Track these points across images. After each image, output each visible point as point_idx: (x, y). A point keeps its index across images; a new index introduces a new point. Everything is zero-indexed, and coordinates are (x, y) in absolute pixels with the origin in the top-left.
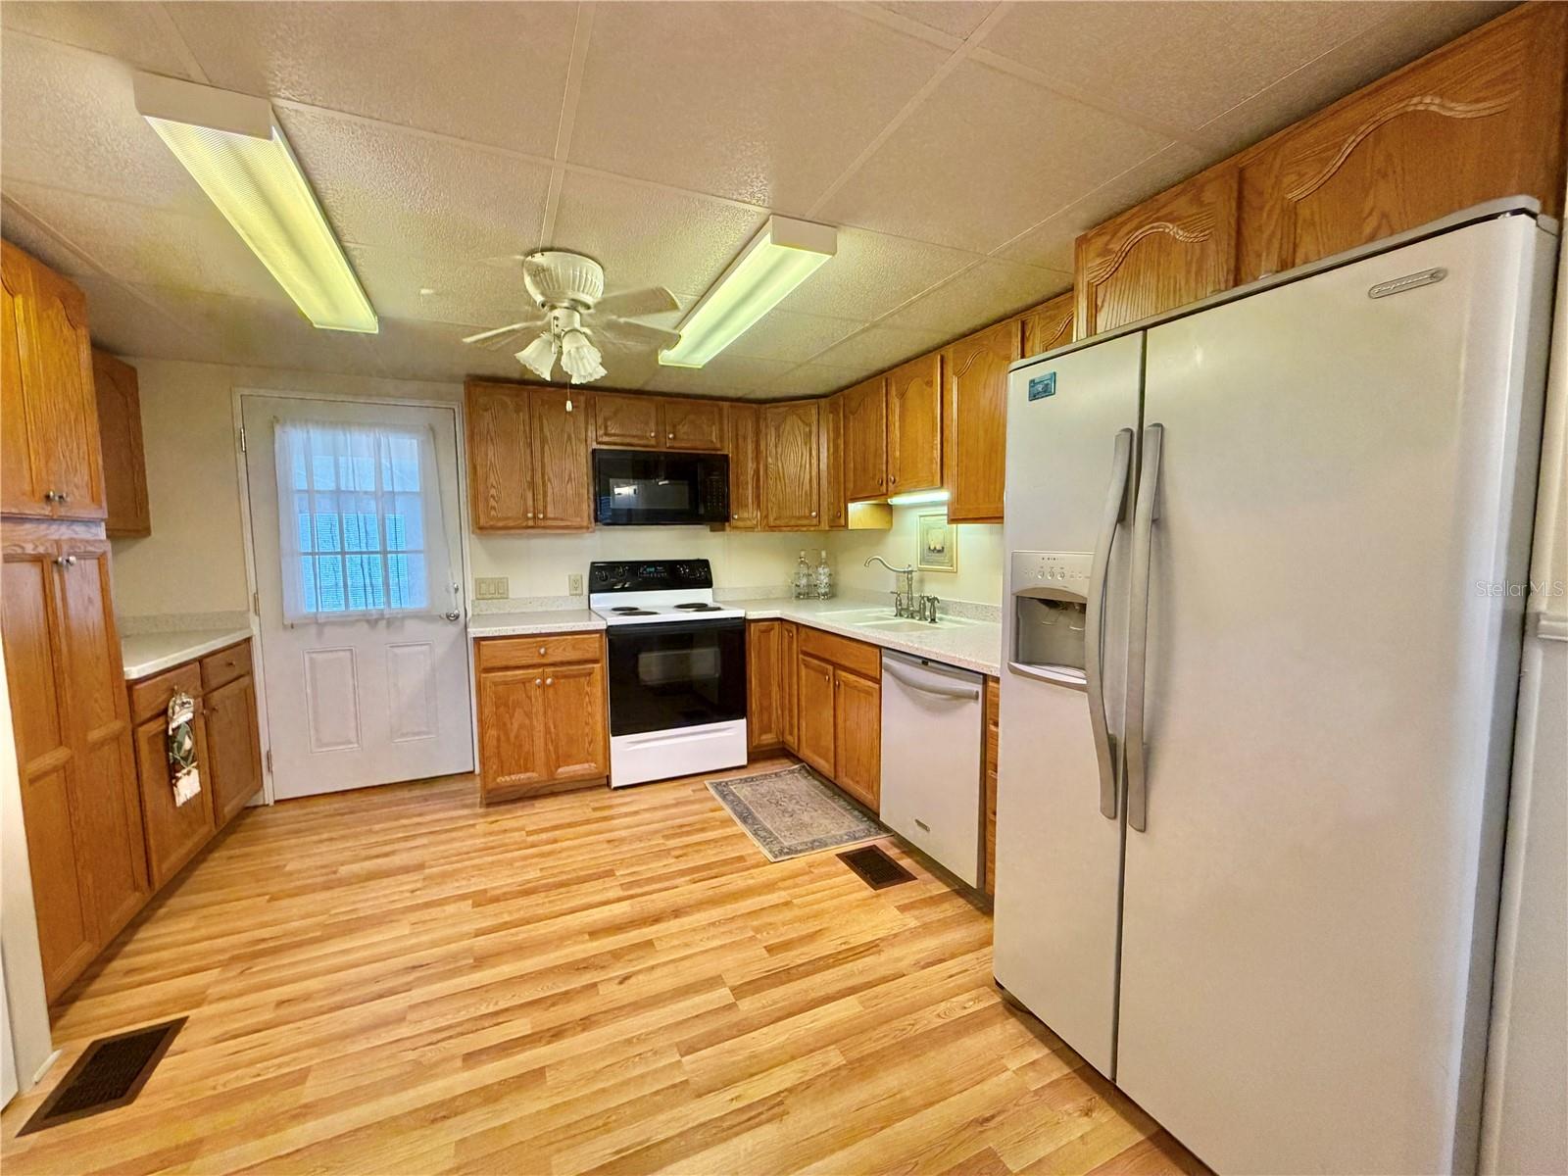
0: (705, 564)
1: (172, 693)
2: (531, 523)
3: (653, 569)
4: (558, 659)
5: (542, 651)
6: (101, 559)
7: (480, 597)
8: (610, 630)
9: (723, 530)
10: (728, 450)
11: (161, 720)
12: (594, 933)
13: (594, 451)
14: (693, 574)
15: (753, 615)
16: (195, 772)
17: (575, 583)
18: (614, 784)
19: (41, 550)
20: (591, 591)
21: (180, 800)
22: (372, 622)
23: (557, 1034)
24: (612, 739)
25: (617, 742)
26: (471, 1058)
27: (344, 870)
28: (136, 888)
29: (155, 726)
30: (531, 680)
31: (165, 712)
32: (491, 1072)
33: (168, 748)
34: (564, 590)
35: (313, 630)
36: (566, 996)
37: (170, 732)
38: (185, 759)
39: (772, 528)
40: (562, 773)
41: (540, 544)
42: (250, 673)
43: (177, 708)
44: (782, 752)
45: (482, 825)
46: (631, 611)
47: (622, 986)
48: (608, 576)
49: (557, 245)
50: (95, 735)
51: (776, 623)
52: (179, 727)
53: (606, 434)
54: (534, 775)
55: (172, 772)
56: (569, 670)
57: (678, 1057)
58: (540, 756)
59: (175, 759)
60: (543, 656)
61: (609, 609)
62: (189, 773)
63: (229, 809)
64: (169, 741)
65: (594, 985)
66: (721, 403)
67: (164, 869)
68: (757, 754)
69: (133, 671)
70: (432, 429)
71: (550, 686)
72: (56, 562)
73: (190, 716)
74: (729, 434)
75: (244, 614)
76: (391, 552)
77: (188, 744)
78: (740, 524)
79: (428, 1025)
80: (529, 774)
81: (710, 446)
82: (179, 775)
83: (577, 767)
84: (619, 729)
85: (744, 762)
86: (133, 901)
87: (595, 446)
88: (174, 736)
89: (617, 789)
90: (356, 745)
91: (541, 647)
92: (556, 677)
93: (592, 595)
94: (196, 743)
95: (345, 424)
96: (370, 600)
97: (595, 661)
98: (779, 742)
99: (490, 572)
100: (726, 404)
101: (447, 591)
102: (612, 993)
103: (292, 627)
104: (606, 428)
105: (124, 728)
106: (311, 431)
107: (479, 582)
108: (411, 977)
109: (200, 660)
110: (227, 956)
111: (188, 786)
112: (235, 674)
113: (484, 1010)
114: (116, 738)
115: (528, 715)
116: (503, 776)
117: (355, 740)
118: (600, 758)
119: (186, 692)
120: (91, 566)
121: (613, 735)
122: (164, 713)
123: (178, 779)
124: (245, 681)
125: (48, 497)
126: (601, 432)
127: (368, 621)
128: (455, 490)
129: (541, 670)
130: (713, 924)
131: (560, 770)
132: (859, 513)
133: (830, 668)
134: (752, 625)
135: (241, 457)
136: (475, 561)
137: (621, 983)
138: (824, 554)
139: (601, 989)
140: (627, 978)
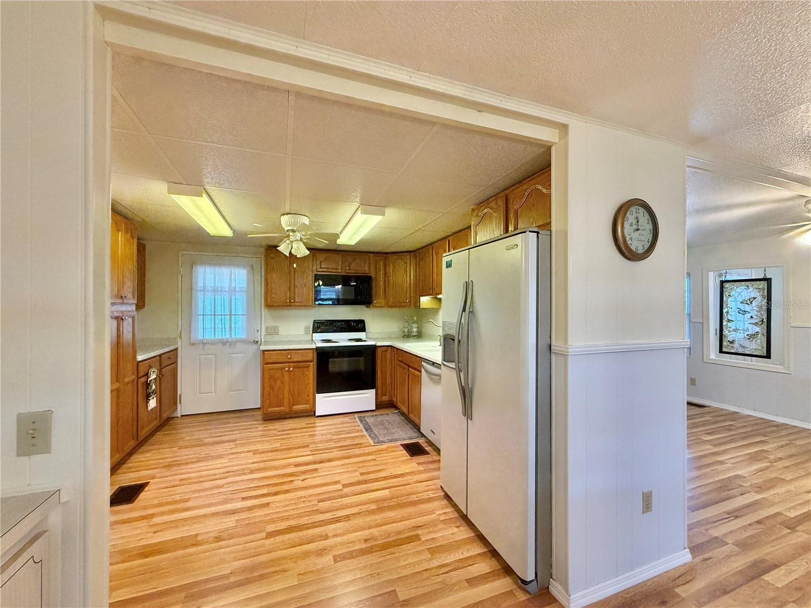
0: (362, 322)
1: (150, 367)
2: (288, 304)
3: (340, 324)
4: (295, 360)
5: (289, 356)
6: (133, 318)
7: (268, 333)
8: (317, 349)
9: (369, 307)
10: (373, 274)
11: (146, 377)
12: (297, 465)
13: (316, 275)
14: (358, 326)
15: (379, 344)
16: (155, 398)
17: (307, 328)
18: (317, 415)
19: (118, 315)
20: (313, 333)
21: (150, 408)
22: (224, 343)
23: (276, 494)
24: (317, 395)
25: (319, 397)
26: (244, 499)
27: (207, 440)
28: (133, 439)
29: (143, 379)
30: (284, 368)
31: (148, 373)
32: (250, 503)
33: (147, 388)
34: (302, 332)
35: (201, 346)
36: (282, 484)
37: (149, 382)
38: (152, 393)
39: (391, 307)
40: (295, 408)
41: (293, 312)
42: (176, 362)
43: (152, 373)
44: (391, 405)
45: (261, 428)
46: (329, 341)
48: (321, 326)
49: (291, 212)
50: (126, 380)
51: (389, 348)
52: (151, 380)
53: (321, 268)
54: (283, 408)
55: (147, 397)
56: (300, 365)
57: (317, 503)
58: (286, 401)
59: (149, 392)
60: (290, 358)
61: (319, 340)
62: (153, 398)
63: (165, 415)
64: (147, 385)
65: (293, 481)
66: (369, 254)
67: (143, 433)
68: (380, 406)
69: (140, 358)
70: (252, 266)
71: (291, 371)
72: (122, 319)
73: (155, 376)
74: (372, 269)
75: (175, 339)
76: (233, 315)
77: (154, 387)
78: (377, 305)
79: (231, 489)
80: (281, 408)
81: (364, 272)
82: (150, 398)
83: (302, 406)
84: (320, 391)
85: (374, 408)
86: (132, 443)
87: (316, 273)
88: (150, 384)
89: (318, 416)
90: (214, 394)
91: (289, 355)
92: (294, 367)
93: (313, 334)
94: (156, 387)
95: (220, 265)
96: (224, 334)
97: (311, 361)
98: (389, 401)
99: (271, 323)
100: (372, 255)
101: (254, 331)
102: (298, 483)
103: (193, 344)
104: (321, 265)
105: (135, 378)
106: (206, 267)
107: (267, 328)
108: (227, 475)
109: (160, 356)
110: (162, 465)
111: (153, 403)
112: (171, 362)
113: (251, 485)
114: (133, 381)
115: (283, 383)
116: (270, 408)
117: (214, 392)
118: (311, 404)
119: (155, 368)
120: (130, 320)
121: (317, 393)
122: (147, 375)
123: (149, 400)
124: (174, 365)
125: (122, 297)
126: (319, 267)
127: (222, 343)
128: (260, 290)
129: (288, 364)
130: (342, 465)
131: (294, 407)
132: (425, 301)
133: (407, 367)
134: (379, 348)
135: (180, 277)
136: (267, 319)
137: (302, 481)
138: (415, 318)
139: (295, 482)
140: (305, 479)
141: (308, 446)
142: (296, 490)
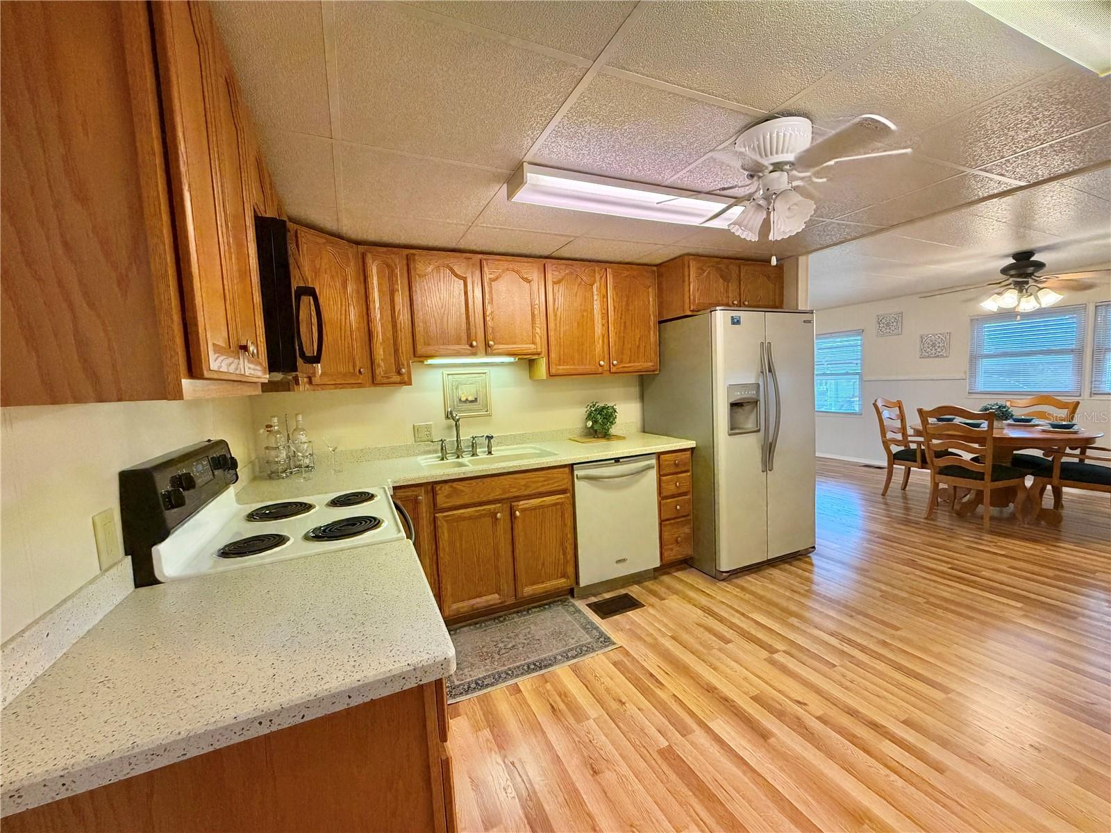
12: (763, 735)
23: (874, 726)
26: (939, 768)
32: (933, 750)
47: (807, 702)
65: (818, 718)
102: (817, 706)
130: (715, 669)
137: (805, 704)
139: (820, 713)
140: (799, 702)
141: (668, 754)
142: (834, 702)
